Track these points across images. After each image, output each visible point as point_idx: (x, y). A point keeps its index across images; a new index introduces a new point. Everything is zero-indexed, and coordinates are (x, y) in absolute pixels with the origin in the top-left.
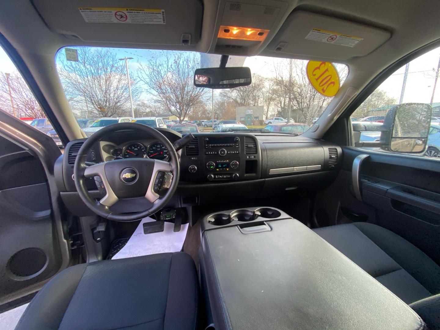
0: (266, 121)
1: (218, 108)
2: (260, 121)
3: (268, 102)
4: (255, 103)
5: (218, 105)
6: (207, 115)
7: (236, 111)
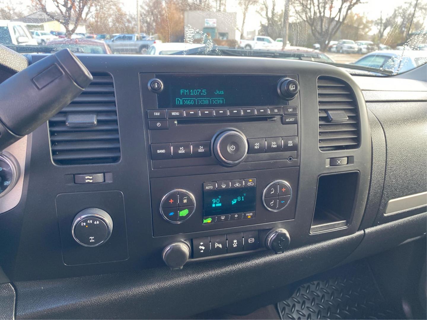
0: (241, 42)
1: (148, 11)
2: (230, 41)
3: (245, 5)
4: (220, 6)
5: (148, 5)
6: (127, 24)
7: (184, 18)
